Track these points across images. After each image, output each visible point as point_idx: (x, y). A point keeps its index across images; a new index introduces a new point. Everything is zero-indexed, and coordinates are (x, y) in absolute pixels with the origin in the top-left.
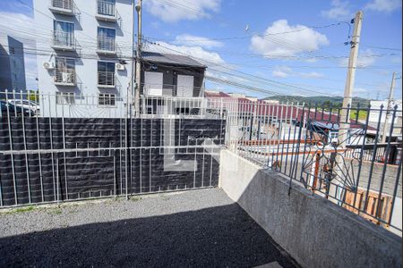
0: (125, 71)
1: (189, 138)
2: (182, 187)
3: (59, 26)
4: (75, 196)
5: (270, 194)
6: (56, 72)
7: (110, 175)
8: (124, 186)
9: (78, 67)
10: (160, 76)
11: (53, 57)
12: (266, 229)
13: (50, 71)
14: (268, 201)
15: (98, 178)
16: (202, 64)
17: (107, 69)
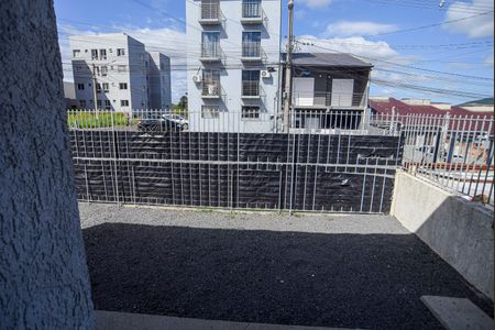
0: (271, 78)
1: (359, 156)
2: (347, 210)
3: (206, 37)
4: (244, 206)
5: (464, 225)
6: (202, 85)
7: (276, 189)
8: (288, 201)
9: (223, 79)
10: (310, 82)
11: (201, 72)
12: (455, 266)
13: (198, 84)
14: (460, 234)
15: (264, 191)
16: (367, 62)
17: (251, 77)
